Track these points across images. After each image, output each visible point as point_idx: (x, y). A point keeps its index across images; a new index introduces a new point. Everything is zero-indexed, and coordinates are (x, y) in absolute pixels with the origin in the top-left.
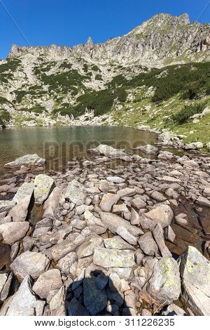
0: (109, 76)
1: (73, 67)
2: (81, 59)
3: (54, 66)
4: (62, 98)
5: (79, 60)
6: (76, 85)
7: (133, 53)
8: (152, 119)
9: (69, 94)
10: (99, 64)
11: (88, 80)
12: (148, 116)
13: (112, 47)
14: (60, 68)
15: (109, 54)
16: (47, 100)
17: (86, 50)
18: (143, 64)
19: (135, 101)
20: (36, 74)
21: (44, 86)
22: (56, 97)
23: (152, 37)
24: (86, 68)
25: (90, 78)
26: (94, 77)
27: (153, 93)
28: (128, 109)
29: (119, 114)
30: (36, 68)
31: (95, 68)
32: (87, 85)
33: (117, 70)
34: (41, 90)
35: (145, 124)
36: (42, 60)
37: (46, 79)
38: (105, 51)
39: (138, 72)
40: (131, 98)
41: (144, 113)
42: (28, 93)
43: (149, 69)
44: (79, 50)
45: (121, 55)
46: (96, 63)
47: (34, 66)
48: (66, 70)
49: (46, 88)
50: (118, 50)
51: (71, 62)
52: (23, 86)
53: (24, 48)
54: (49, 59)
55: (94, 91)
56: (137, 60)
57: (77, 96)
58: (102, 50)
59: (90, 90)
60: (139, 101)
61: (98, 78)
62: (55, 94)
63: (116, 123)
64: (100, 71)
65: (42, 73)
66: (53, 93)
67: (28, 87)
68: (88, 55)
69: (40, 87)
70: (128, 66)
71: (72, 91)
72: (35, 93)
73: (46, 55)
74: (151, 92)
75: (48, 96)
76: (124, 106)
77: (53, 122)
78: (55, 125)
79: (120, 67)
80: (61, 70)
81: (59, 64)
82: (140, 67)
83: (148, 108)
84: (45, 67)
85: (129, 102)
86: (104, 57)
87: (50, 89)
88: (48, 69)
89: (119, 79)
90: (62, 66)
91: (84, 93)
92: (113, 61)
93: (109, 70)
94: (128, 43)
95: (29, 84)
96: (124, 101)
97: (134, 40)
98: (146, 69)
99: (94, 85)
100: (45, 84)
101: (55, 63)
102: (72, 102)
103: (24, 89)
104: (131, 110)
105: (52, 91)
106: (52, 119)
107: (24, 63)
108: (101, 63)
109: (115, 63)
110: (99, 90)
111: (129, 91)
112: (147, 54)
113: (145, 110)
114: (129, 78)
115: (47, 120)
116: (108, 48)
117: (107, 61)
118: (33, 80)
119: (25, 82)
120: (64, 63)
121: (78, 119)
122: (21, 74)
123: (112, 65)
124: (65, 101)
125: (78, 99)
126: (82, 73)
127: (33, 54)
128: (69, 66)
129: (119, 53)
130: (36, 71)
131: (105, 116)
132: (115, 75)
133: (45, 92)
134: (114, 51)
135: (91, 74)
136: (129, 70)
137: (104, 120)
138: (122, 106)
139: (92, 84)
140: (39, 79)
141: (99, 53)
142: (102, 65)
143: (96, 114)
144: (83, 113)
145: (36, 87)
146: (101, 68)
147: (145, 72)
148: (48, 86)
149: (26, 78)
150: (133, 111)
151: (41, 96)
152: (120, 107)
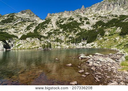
0: (94, 22)
1: (75, 20)
2: (78, 15)
3: (65, 20)
4: (69, 35)
5: (78, 16)
6: (76, 28)
7: (107, 9)
8: (120, 45)
9: (72, 33)
10: (88, 17)
11: (82, 25)
12: (118, 43)
13: (95, 8)
14: (68, 20)
15: (94, 11)
16: (62, 35)
17: (81, 11)
18: (114, 14)
19: (109, 35)
20: (57, 24)
21: (60, 30)
22: (66, 34)
24: (81, 19)
25: (83, 24)
26: (85, 23)
27: (120, 31)
28: (106, 39)
29: (101, 42)
30: (57, 22)
31: (86, 19)
32: (81, 27)
33: (98, 18)
34: (59, 31)
35: (115, 47)
36: (60, 18)
37: (61, 27)
38: (91, 10)
39: (111, 18)
40: (107, 34)
41: (115, 41)
42: (53, 33)
43: (119, 16)
44: (77, 12)
45: (100, 11)
46: (86, 16)
47: (56, 21)
48: (71, 21)
49: (61, 30)
50: (98, 9)
51: (73, 17)
52: (51, 30)
53: (53, 14)
54: (63, 17)
55: (86, 30)
56: (111, 11)
57: (76, 33)
58: (89, 10)
59: (83, 29)
60: (112, 35)
61: (88, 23)
62: (66, 33)
63: (99, 46)
64: (89, 20)
65: (60, 23)
66: (64, 33)
67: (53, 31)
68: (82, 13)
69: (59, 30)
70: (104, 16)
71: (74, 31)
72: (56, 33)
73: (62, 16)
74: (119, 30)
75: (62, 34)
76: (103, 38)
77: (68, 47)
78: (69, 48)
79: (100, 17)
80: (69, 21)
81: (68, 19)
82: (113, 15)
83: (118, 38)
84: (61, 21)
85: (106, 36)
86: (91, 13)
87: (63, 31)
89: (100, 23)
90: (69, 19)
91: (80, 31)
92: (96, 14)
93: (94, 19)
94: (104, 5)
95: (54, 29)
96: (103, 35)
97: (107, 3)
98: (116, 16)
99: (85, 27)
100: (61, 28)
101: (66, 19)
102: (74, 36)
103: (51, 31)
104: (108, 40)
105: (64, 32)
106: (67, 45)
107: (52, 20)
108: (89, 16)
109: (97, 15)
110: (88, 29)
111: (106, 30)
112: (116, 8)
113: (116, 40)
114: (105, 22)
115: (65, 46)
116: (92, 9)
117: (93, 14)
118: (55, 27)
120: (70, 18)
121: (78, 45)
122: (51, 25)
123: (95, 16)
124: (70, 36)
125: (77, 35)
126: (79, 21)
127: (56, 16)
128: (73, 19)
129: (99, 10)
130: (57, 23)
131: (93, 43)
132: (97, 21)
133: (61, 32)
134: (96, 10)
135: (83, 22)
136: (106, 17)
137: (92, 45)
138: (102, 38)
139: (85, 26)
140: (58, 26)
141: (88, 12)
142: (89, 17)
143: (88, 42)
144: (80, 42)
145: (57, 30)
146: (89, 18)
147: (116, 18)
148: (62, 29)
149: (53, 27)
150: (109, 41)
151: (59, 34)
152: (101, 39)
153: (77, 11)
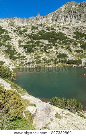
13: (51, 18)
23: (73, 12)
56: (68, 23)
73: (13, 23)
79: (64, 27)
84: (22, 30)
88: (25, 31)
90: (32, 28)
94: (61, 16)
97: (63, 14)
116: (48, 18)
117: (52, 25)
119: (18, 39)
128: (37, 28)
129: (56, 20)
153: (33, 19)
